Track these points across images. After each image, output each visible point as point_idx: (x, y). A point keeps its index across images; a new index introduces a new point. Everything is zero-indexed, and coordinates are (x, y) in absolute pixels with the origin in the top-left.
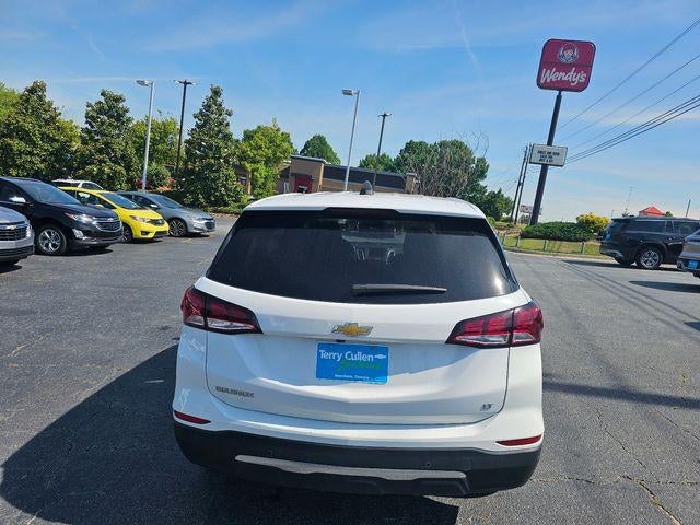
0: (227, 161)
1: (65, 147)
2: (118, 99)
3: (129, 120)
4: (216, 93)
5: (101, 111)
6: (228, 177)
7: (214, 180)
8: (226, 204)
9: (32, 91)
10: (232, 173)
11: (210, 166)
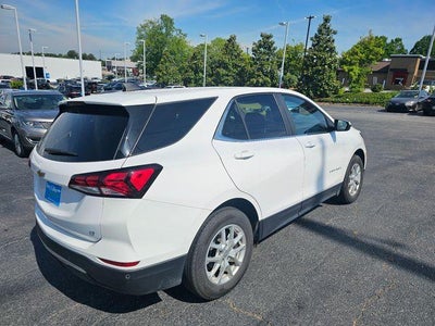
0: (330, 67)
1: (243, 70)
2: (268, 37)
3: (275, 49)
4: (327, 20)
5: (260, 46)
6: (330, 77)
7: (320, 81)
8: (328, 96)
9: (229, 41)
10: (334, 74)
11: (318, 72)
